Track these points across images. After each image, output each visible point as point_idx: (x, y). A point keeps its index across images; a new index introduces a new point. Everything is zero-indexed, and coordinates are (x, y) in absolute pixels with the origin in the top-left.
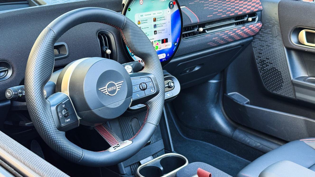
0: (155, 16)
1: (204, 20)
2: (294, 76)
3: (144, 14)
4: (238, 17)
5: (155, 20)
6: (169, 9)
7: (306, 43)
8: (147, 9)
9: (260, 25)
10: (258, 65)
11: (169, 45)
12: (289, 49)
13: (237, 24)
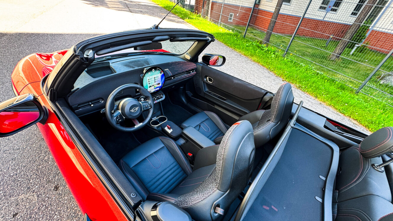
0: (154, 77)
1: (174, 74)
2: (205, 90)
3: (150, 77)
4: (187, 71)
5: (155, 78)
6: (160, 74)
7: (208, 81)
8: (152, 75)
9: (195, 73)
10: (195, 85)
11: (160, 85)
12: (204, 82)
13: (187, 73)
